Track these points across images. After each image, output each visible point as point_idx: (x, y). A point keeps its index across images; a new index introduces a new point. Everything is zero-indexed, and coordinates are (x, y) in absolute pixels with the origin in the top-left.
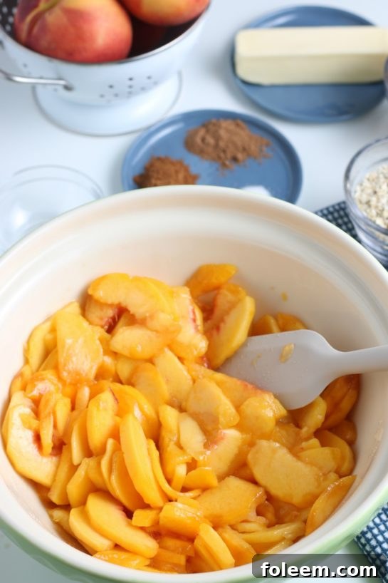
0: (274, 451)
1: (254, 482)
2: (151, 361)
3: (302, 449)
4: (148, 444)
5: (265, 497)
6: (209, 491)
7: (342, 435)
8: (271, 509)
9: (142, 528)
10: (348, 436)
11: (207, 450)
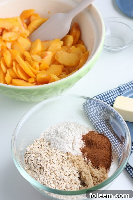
0: (62, 53)
1: (59, 64)
2: (16, 41)
3: (71, 50)
4: (26, 63)
5: (64, 67)
7: (80, 44)
8: (67, 70)
9: (32, 83)
10: (82, 43)
11: (43, 59)
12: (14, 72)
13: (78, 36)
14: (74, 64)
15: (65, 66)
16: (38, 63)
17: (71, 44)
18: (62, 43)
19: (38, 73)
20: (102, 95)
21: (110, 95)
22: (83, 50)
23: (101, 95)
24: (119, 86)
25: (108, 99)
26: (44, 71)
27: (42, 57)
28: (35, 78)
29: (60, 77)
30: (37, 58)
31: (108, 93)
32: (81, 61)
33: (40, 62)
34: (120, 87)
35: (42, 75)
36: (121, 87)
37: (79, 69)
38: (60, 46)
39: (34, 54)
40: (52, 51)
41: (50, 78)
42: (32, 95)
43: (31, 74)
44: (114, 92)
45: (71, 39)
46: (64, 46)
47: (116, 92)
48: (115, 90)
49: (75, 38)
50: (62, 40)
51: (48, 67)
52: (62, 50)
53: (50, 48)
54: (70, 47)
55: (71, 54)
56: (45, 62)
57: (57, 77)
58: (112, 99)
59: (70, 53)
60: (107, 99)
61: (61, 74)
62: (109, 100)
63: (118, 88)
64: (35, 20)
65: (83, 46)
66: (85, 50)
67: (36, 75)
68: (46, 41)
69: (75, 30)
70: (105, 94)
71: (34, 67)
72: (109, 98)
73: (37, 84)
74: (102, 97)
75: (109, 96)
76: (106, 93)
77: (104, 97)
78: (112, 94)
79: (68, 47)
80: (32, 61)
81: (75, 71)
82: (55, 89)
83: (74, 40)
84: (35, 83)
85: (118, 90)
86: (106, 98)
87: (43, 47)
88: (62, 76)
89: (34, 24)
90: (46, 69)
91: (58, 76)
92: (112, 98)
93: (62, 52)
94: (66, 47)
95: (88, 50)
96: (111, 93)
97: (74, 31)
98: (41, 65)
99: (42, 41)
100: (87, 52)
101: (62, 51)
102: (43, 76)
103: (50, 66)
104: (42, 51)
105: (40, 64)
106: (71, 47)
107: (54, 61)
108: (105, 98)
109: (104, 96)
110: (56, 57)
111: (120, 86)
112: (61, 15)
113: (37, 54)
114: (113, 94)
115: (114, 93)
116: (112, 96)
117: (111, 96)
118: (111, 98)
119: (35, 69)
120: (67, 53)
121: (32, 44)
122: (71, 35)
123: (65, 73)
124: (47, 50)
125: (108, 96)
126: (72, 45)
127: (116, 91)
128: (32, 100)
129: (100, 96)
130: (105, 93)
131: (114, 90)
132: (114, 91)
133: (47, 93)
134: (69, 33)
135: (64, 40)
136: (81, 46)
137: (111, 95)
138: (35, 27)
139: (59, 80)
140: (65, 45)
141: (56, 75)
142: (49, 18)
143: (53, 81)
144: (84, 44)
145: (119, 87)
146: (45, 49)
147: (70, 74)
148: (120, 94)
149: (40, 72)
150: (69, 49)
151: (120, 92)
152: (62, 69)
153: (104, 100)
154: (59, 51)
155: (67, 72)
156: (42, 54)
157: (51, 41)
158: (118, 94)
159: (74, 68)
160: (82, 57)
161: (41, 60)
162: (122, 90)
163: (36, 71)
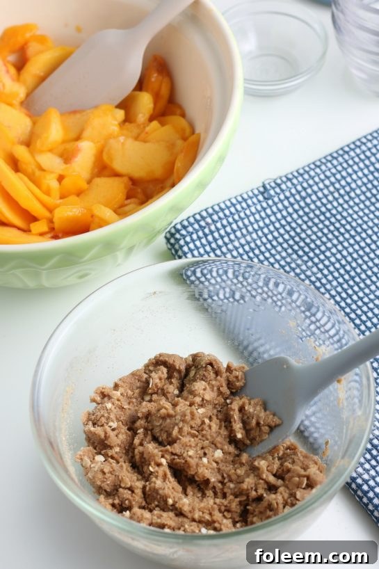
0: (123, 144)
1: (116, 175)
3: (147, 133)
4: (21, 178)
5: (130, 183)
6: (83, 194)
7: (173, 113)
8: (139, 190)
9: (42, 234)
10: (178, 112)
11: (68, 166)
13: (165, 91)
14: (158, 172)
15: (134, 182)
16: (55, 176)
17: (147, 116)
18: (121, 114)
19: (57, 206)
20: (217, 208)
21: (238, 207)
22: (183, 130)
23: (212, 208)
24: (263, 183)
25: (234, 219)
26: (73, 198)
27: (67, 157)
28: (51, 221)
29: (121, 212)
30: (51, 161)
31: (232, 203)
32: (178, 164)
33: (61, 173)
34: (268, 187)
35: (68, 211)
36: (269, 184)
37: (173, 185)
38: (116, 123)
39: (41, 152)
40: (93, 141)
41: (92, 216)
42: (44, 270)
43: (35, 208)
44: (251, 198)
45: (145, 102)
46: (127, 124)
47: (255, 200)
48: (254, 194)
49: (156, 97)
50: (120, 106)
51: (85, 186)
52: (122, 135)
53: (86, 134)
54: (145, 125)
55: (147, 144)
56: (74, 173)
57: (113, 213)
58: (244, 219)
59: (145, 141)
60: (231, 220)
61: (122, 206)
62: (236, 222)
63: (262, 189)
64: (41, 52)
65: (182, 119)
66: (188, 131)
67: (51, 211)
68: (75, 112)
69: (155, 75)
70: (223, 206)
71: (44, 187)
72: (236, 217)
73: (56, 237)
74: (217, 213)
75: (237, 210)
76: (228, 204)
77: (221, 215)
78: (244, 205)
79: (139, 126)
80: (38, 173)
81: (164, 192)
82: (109, 246)
83: (155, 103)
84: (50, 235)
85: (262, 193)
86: (229, 217)
87: (66, 129)
88: (127, 208)
89: (36, 66)
90: (79, 193)
91: (115, 211)
92: (246, 214)
93: (122, 141)
94: (132, 125)
95: (197, 131)
96: (240, 203)
97: (153, 80)
98: (65, 181)
99: (62, 114)
100: (194, 136)
101: (122, 139)
102: (71, 214)
103: (89, 182)
104: (64, 142)
105: (61, 179)
106: (148, 126)
107: (102, 168)
108: (225, 215)
109: (222, 210)
110: (105, 157)
111: (266, 182)
112: (113, 36)
113: (51, 151)
114: (249, 206)
115: (249, 202)
116: (246, 209)
117: (240, 212)
118: (242, 215)
119: (48, 193)
120: (137, 143)
121: (34, 123)
122: (147, 91)
123: (132, 200)
124: (78, 138)
125: (233, 210)
126: (151, 119)
127: (256, 196)
128: (46, 283)
129: (210, 211)
130: (224, 202)
131: (251, 194)
132: (248, 196)
133: (86, 258)
134: (140, 86)
135: (126, 105)
136: (177, 120)
137: (243, 208)
138: (42, 74)
139: (118, 220)
140: (128, 119)
141: (110, 208)
142: (78, 47)
143: (102, 223)
144: (183, 115)
145: (264, 186)
146: (73, 135)
147: (148, 203)
148: (268, 204)
149: (61, 201)
150: (142, 132)
151: (268, 199)
152: (126, 191)
153: (221, 222)
154: (114, 137)
155: (140, 196)
156: (65, 149)
157: (89, 111)
158: (261, 206)
159: (161, 185)
160: (182, 152)
161: (64, 166)
162: (272, 192)
163: (52, 200)
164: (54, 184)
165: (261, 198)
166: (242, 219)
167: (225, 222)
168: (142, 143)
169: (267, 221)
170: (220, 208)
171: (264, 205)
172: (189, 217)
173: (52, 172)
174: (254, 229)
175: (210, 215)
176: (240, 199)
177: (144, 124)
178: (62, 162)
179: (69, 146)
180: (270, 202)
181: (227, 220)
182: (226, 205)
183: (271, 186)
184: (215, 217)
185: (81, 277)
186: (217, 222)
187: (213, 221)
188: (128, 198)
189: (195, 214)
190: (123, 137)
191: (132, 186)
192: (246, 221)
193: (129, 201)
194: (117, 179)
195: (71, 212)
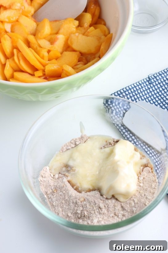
0: (77, 37)
1: (74, 51)
2: (17, 21)
3: (88, 32)
4: (31, 51)
5: (80, 55)
6: (58, 59)
7: (100, 23)
8: (84, 58)
9: (39, 77)
10: (103, 23)
11: (52, 46)
12: (16, 63)
13: (97, 13)
14: (93, 50)
15: (82, 54)
16: (46, 50)
17: (89, 24)
18: (77, 23)
19: (47, 64)
21: (138, 88)
22: (105, 31)
23: (126, 88)
24: (148, 76)
26: (54, 61)
27: (52, 42)
28: (44, 71)
29: (78, 70)
30: (44, 43)
31: (134, 86)
32: (102, 47)
33: (49, 49)
35: (52, 67)
36: (151, 77)
37: (100, 58)
38: (75, 27)
39: (40, 39)
40: (64, 35)
41: (63, 70)
42: (41, 95)
43: (37, 65)
45: (88, 18)
46: (79, 27)
47: (145, 84)
49: (93, 16)
50: (76, 19)
51: (59, 55)
52: (77, 32)
53: (61, 31)
55: (89, 38)
56: (55, 49)
59: (87, 36)
60: (134, 94)
61: (76, 65)
62: (136, 95)
63: (148, 79)
65: (104, 26)
66: (107, 32)
67: (44, 66)
68: (56, 21)
69: (93, 6)
71: (41, 55)
72: (137, 92)
73: (46, 78)
74: (128, 90)
77: (130, 91)
79: (85, 29)
80: (39, 48)
82: (70, 86)
83: (93, 18)
84: (43, 77)
85: (148, 81)
86: (133, 92)
87: (52, 28)
88: (78, 66)
90: (57, 59)
91: (73, 68)
92: (141, 91)
94: (82, 28)
95: (111, 32)
96: (138, 86)
97: (92, 8)
98: (51, 53)
99: (50, 21)
100: (110, 34)
101: (77, 34)
103: (62, 53)
104: (51, 34)
105: (49, 51)
106: (89, 29)
107: (68, 47)
109: (130, 89)
110: (69, 42)
111: (150, 76)
113: (45, 38)
114: (142, 87)
115: (142, 85)
116: (141, 89)
118: (139, 91)
119: (43, 58)
120: (84, 37)
121: (38, 25)
122: (89, 13)
123: (81, 62)
124: (57, 33)
125: (135, 89)
126: (90, 26)
127: (145, 82)
128: (41, 99)
129: (125, 90)
130: (131, 85)
132: (142, 82)
133: (59, 91)
134: (86, 10)
135: (79, 18)
136: (102, 26)
137: (139, 88)
139: (75, 74)
140: (80, 25)
141: (71, 66)
143: (68, 75)
144: (105, 24)
145: (149, 78)
146: (55, 32)
148: (151, 86)
149: (49, 62)
150: (86, 31)
151: (150, 84)
152: (78, 58)
153: (130, 95)
154: (73, 33)
155: (84, 61)
156: (51, 38)
157: (62, 21)
158: (148, 87)
159: (94, 56)
160: (104, 41)
161: (50, 46)
162: (152, 81)
163: (45, 62)
164: (46, 54)
165: (147, 83)
166: (139, 93)
167: (131, 95)
168: (86, 37)
169: (150, 94)
170: (129, 88)
171: (149, 86)
172: (115, 93)
173: (45, 48)
174: (144, 98)
175: (125, 92)
176: (138, 84)
177: (87, 28)
178: (50, 43)
179: (53, 36)
180: (152, 85)
181: (132, 94)
182: (132, 87)
183: (152, 78)
184: (127, 93)
185: (57, 97)
186: (128, 95)
187: (126, 94)
188: (79, 61)
189: (118, 91)
190: (78, 34)
191: (81, 56)
192: (141, 94)
193: (79, 63)
194: (74, 53)
195: (53, 67)
